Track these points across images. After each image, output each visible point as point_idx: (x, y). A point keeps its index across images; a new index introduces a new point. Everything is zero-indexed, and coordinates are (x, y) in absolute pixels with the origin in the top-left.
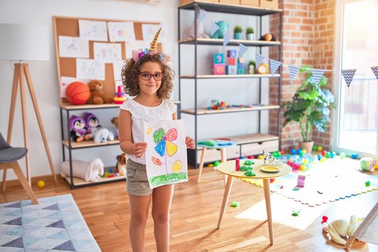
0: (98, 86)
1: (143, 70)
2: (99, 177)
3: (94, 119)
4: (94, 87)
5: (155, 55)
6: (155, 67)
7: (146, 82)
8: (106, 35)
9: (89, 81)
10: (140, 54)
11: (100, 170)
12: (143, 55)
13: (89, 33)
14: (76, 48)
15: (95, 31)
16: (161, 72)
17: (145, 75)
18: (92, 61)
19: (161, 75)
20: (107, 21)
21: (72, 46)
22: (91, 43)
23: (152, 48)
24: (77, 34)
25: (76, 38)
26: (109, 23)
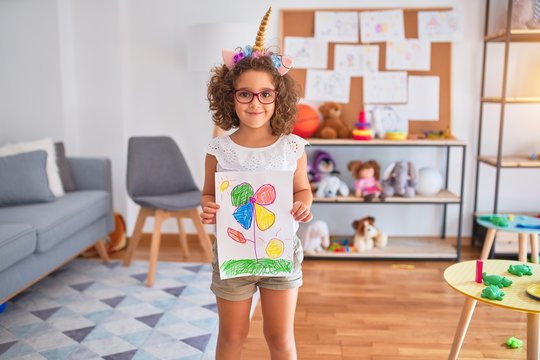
0: (332, 112)
1: (240, 85)
2: (320, 249)
3: (327, 160)
4: (328, 112)
5: (262, 58)
6: (260, 81)
7: (245, 107)
8: (355, 32)
9: (321, 104)
10: (236, 57)
11: (323, 238)
12: (240, 58)
13: (329, 31)
14: (308, 55)
15: (339, 28)
16: (273, 88)
17: (245, 95)
18: (330, 73)
19: (273, 94)
20: (359, 11)
21: (303, 51)
22: (331, 46)
23: (257, 45)
24: (312, 33)
25: (309, 40)
26: (362, 14)
